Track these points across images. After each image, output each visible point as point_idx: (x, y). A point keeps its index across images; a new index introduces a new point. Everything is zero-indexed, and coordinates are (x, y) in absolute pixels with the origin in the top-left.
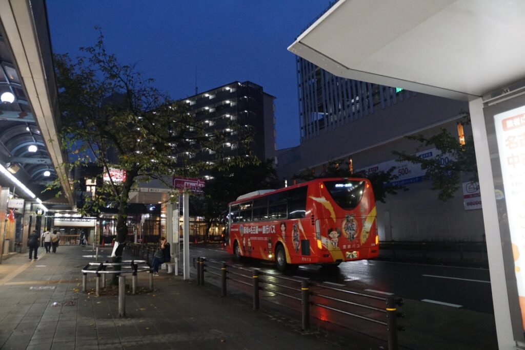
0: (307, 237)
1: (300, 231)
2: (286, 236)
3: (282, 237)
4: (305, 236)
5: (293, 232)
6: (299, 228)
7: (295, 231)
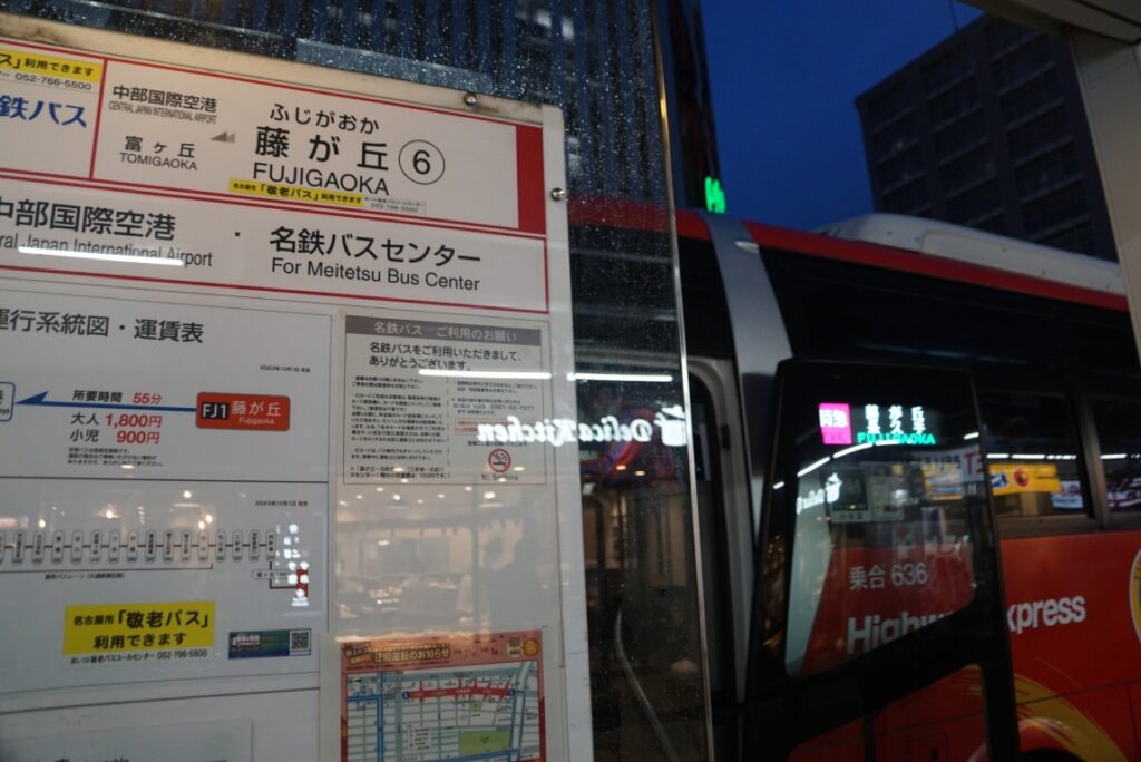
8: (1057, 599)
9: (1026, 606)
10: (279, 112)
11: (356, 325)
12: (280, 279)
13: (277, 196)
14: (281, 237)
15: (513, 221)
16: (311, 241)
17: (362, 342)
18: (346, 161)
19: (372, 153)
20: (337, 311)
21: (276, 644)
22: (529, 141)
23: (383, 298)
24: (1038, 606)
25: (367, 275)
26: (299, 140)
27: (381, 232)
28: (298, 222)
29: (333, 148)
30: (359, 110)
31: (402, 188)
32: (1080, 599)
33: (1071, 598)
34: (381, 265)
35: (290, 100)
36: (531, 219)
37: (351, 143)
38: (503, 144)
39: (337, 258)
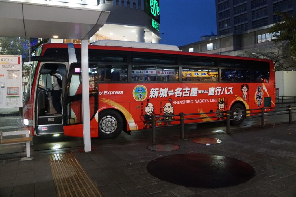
0: (269, 95)
1: (264, 91)
2: (248, 96)
3: (242, 97)
4: (268, 94)
5: (256, 92)
6: (263, 89)
7: (258, 91)
8: (118, 91)
9: (112, 92)
10: (2, 58)
11: (8, 70)
12: (3, 68)
13: (2, 63)
14: (3, 66)
15: (18, 63)
16: (5, 66)
17: (8, 71)
18: (7, 61)
19: (8, 60)
20: (7, 70)
21: (3, 87)
22: (19, 58)
23: (9, 69)
24: (114, 92)
25: (8, 68)
26: (3, 60)
27: (9, 65)
28: (4, 65)
29: (6, 60)
30: (7, 57)
31: (10, 62)
32: (123, 92)
33: (121, 91)
34: (9, 67)
35: (3, 57)
36: (19, 63)
37: (7, 60)
38: (17, 58)
39: (6, 67)
